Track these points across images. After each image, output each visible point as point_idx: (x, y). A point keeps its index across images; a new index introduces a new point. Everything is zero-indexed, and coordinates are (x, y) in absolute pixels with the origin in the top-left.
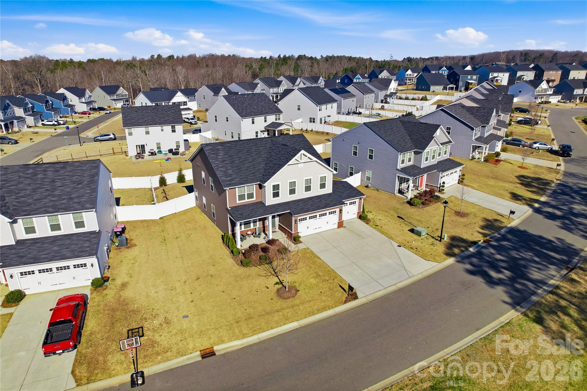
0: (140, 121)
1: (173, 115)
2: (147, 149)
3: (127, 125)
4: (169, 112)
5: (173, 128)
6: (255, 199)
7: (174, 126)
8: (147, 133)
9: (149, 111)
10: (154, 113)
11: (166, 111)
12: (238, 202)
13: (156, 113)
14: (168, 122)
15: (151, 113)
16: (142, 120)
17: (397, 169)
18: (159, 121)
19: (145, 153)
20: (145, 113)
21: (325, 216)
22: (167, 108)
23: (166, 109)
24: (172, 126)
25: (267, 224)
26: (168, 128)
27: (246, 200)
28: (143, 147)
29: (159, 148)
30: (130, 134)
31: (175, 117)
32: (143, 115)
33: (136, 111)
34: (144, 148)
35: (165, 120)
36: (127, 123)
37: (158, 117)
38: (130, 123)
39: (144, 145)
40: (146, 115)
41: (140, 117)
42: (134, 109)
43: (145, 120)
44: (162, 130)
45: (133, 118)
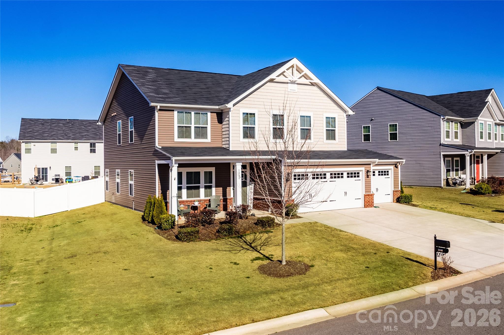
0: (45, 135)
1: (95, 131)
2: (51, 175)
3: (25, 138)
4: (89, 128)
5: (93, 145)
6: (209, 140)
7: (94, 144)
8: (54, 151)
9: (61, 125)
10: (67, 127)
11: (85, 126)
12: (176, 139)
13: (71, 127)
14: (85, 138)
15: (63, 127)
16: (48, 134)
17: (440, 145)
18: (72, 136)
19: (46, 180)
20: (55, 127)
21: (340, 179)
22: (87, 123)
23: (86, 125)
24: (91, 144)
25: (232, 196)
26: (85, 147)
27: (193, 139)
28: (45, 170)
29: (68, 174)
30: (28, 151)
31: (98, 133)
32: (51, 129)
33: (42, 124)
34: (46, 173)
35: (83, 136)
36: (25, 136)
37: (73, 132)
38: (30, 136)
39: (46, 169)
40: (56, 128)
41: (47, 130)
42: (40, 122)
43: (52, 134)
44: (76, 148)
45: (36, 130)
